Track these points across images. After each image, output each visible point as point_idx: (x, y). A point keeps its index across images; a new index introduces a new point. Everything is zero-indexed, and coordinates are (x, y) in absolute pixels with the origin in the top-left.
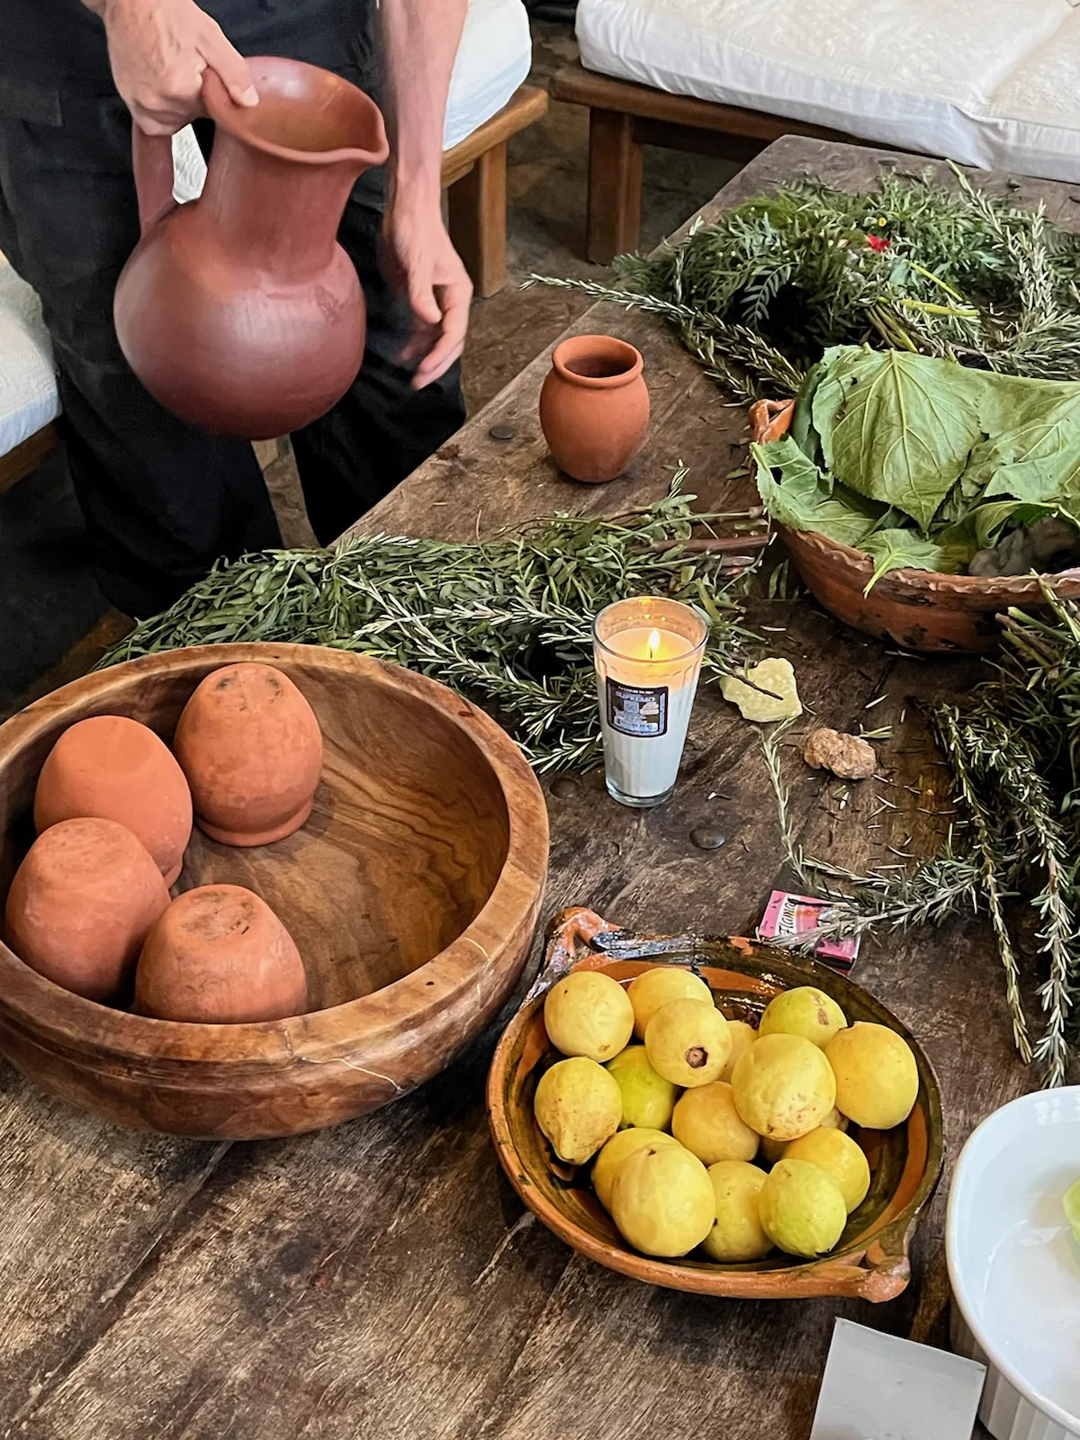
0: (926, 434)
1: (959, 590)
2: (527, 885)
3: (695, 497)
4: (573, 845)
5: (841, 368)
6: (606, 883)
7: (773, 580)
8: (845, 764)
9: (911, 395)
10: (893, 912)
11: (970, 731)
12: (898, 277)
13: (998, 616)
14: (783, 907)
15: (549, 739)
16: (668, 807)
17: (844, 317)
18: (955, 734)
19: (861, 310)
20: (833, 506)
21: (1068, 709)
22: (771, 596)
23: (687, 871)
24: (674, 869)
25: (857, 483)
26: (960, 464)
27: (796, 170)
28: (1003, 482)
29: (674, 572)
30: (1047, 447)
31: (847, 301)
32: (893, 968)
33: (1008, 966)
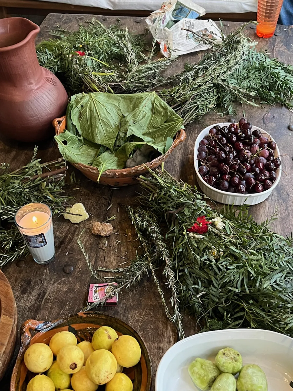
0: (106, 119)
1: (124, 173)
2: (9, 321)
3: (41, 159)
4: (27, 284)
5: (77, 102)
6: (39, 295)
7: (71, 178)
8: (104, 233)
9: (100, 107)
10: (125, 284)
11: (137, 216)
12: (89, 64)
13: (137, 178)
14: (94, 289)
15: (12, 249)
16: (54, 261)
17: (76, 81)
18: (133, 217)
19: (80, 78)
20: (85, 147)
21: (162, 205)
22: (72, 182)
23: (64, 283)
24: (59, 284)
25: (90, 138)
26: (118, 126)
27: (55, 26)
28: (131, 131)
29: (40, 185)
30: (141, 117)
31: (76, 76)
32: (129, 299)
33: (160, 293)
